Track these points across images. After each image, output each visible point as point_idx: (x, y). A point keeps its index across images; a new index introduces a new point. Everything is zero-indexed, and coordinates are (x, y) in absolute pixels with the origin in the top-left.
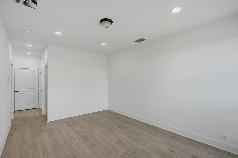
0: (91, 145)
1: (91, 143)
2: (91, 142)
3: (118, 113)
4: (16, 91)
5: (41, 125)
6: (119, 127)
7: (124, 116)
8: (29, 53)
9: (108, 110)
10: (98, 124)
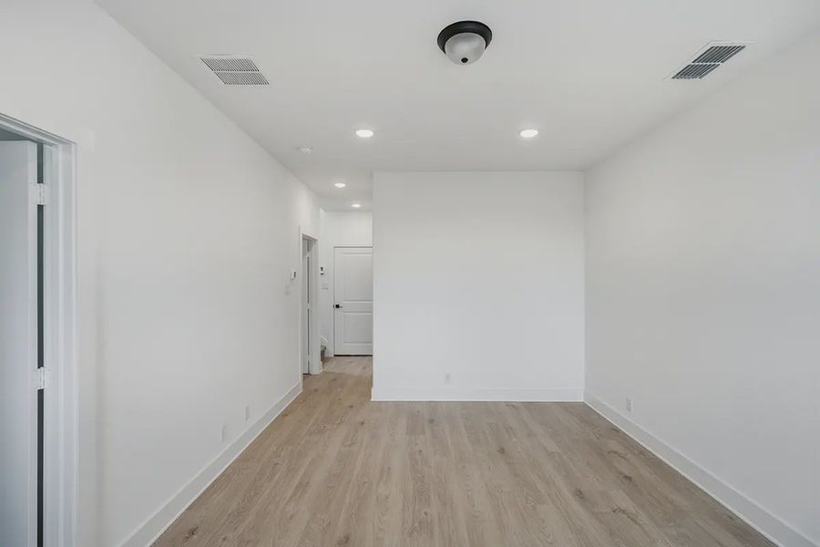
0: (416, 525)
1: (424, 516)
2: (426, 513)
3: (617, 431)
4: (338, 306)
5: (351, 407)
6: (579, 494)
7: (642, 453)
8: (357, 206)
9: (584, 404)
10: (502, 451)
